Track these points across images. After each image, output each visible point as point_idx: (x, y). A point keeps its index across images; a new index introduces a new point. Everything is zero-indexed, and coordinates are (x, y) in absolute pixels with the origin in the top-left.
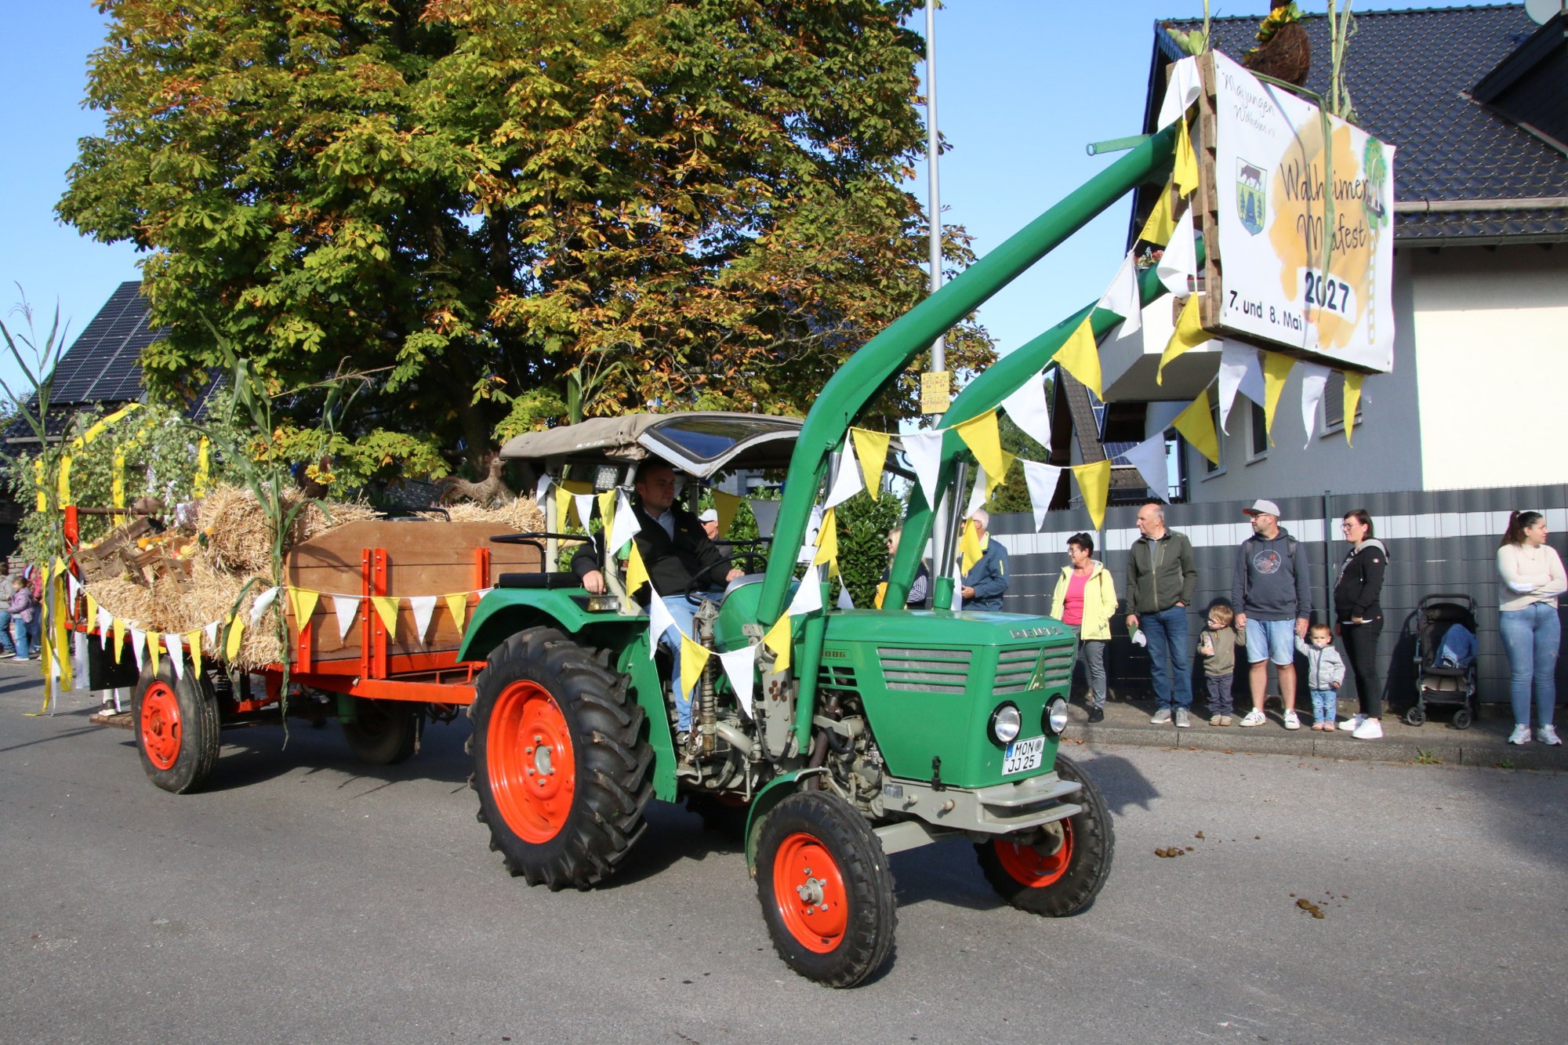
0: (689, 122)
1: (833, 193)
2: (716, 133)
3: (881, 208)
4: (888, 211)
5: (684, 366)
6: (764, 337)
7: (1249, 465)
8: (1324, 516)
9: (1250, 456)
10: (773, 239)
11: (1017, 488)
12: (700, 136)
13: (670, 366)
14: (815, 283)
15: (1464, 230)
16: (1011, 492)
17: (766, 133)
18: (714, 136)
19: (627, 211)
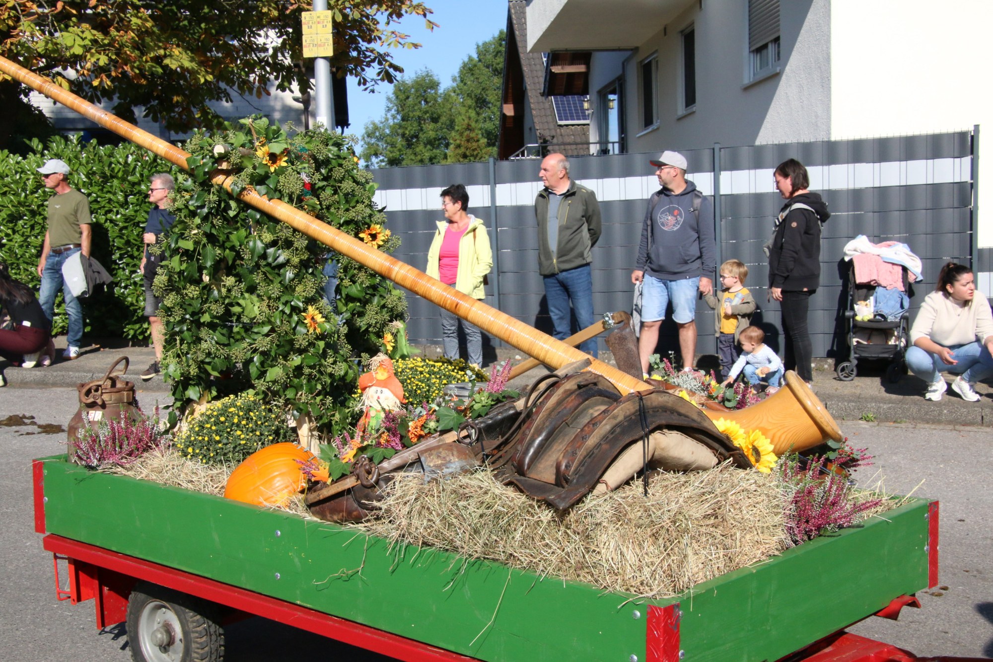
7: (680, 119)
8: (714, 171)
9: (681, 110)
11: (469, 145)
16: (462, 150)
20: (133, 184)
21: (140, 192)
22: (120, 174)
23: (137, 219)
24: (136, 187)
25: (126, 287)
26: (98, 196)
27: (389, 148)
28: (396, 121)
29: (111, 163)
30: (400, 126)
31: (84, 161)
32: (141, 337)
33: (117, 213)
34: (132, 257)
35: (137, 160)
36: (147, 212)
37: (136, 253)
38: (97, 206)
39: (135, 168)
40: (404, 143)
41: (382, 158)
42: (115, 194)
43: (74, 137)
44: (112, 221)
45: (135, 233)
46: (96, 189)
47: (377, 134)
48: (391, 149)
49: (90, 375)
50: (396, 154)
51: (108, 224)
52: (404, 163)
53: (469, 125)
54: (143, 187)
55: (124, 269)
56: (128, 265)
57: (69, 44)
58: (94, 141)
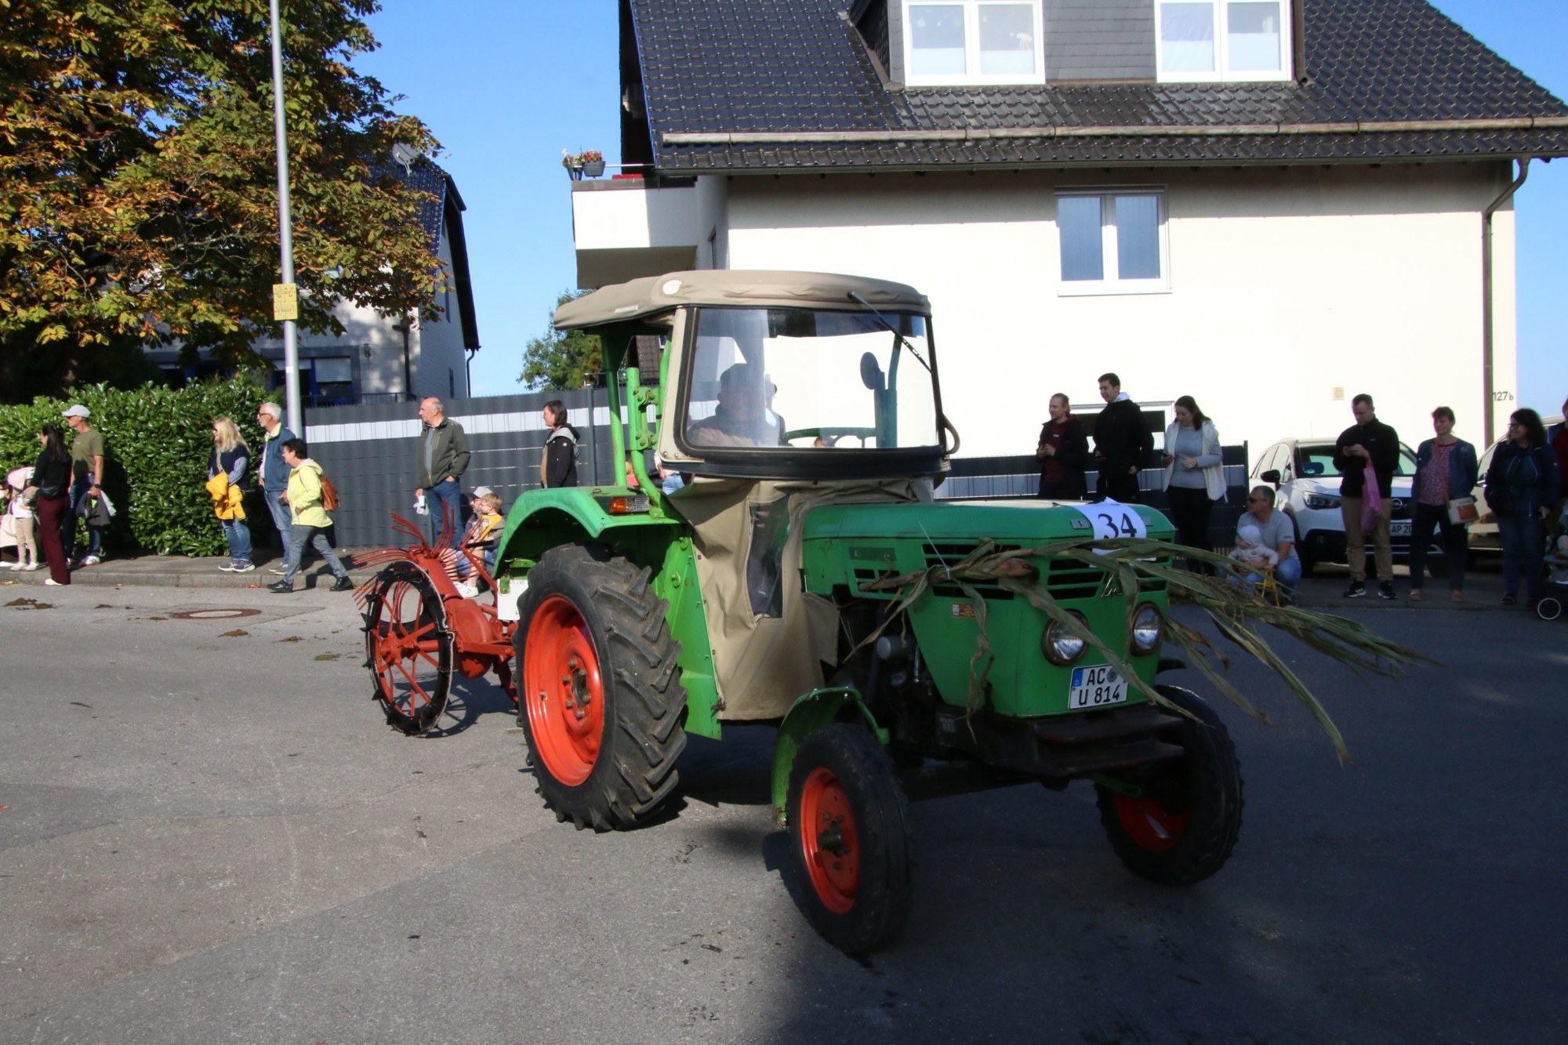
0: (67, 28)
1: (245, 94)
2: (97, 39)
3: (295, 112)
4: (303, 114)
5: (80, 268)
6: (163, 240)
10: (171, 144)
12: (79, 43)
13: (62, 265)
14: (213, 188)
15: (754, 163)
17: (146, 45)
18: (94, 42)
19: (8, 114)
20: (143, 422)
21: (147, 429)
22: (133, 415)
23: (146, 451)
24: (144, 426)
25: (138, 506)
26: (115, 433)
27: (553, 367)
28: (560, 338)
29: (125, 406)
30: (563, 343)
31: (104, 405)
32: (150, 547)
33: (130, 446)
34: (142, 481)
35: (145, 404)
36: (153, 445)
37: (145, 479)
38: (114, 442)
39: (144, 410)
40: (568, 362)
41: (546, 378)
42: (127, 431)
43: (101, 386)
44: (127, 453)
45: (144, 462)
46: (112, 427)
47: (540, 352)
48: (555, 368)
49: (96, 574)
50: (560, 373)
51: (123, 455)
52: (567, 383)
53: (595, 347)
54: (150, 425)
55: (136, 492)
56: (139, 488)
57: (105, 308)
58: (112, 389)
